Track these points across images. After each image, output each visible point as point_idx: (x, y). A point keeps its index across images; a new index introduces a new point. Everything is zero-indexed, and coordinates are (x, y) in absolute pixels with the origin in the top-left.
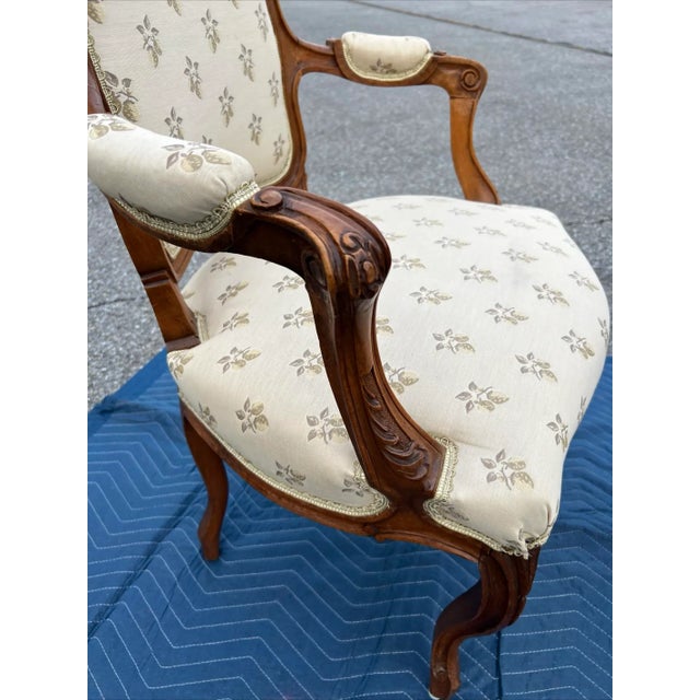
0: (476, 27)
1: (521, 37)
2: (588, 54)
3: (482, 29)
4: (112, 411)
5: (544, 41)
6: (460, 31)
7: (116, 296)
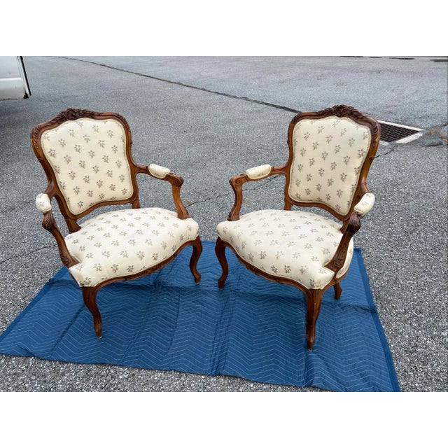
0: (203, 89)
1: (225, 95)
2: (254, 104)
3: (206, 90)
4: (53, 283)
5: (235, 97)
6: (195, 92)
7: (43, 246)
